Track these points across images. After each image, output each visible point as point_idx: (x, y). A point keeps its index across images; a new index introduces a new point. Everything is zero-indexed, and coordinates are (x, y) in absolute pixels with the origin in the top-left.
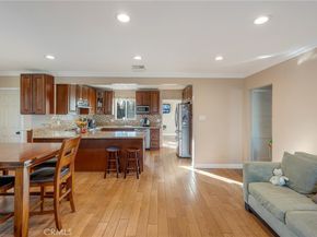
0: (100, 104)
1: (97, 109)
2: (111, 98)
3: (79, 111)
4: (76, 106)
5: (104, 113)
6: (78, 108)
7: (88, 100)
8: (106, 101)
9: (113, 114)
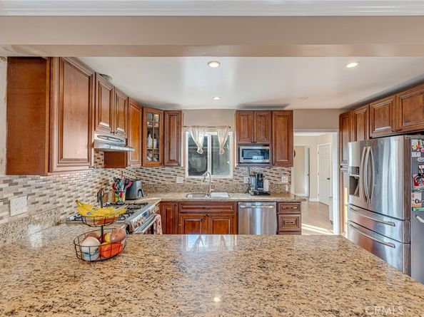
1: (145, 152)
2: (178, 127)
3: (102, 157)
4: (91, 145)
5: (163, 164)
6: (97, 151)
7: (126, 128)
8: (166, 136)
9: (182, 166)
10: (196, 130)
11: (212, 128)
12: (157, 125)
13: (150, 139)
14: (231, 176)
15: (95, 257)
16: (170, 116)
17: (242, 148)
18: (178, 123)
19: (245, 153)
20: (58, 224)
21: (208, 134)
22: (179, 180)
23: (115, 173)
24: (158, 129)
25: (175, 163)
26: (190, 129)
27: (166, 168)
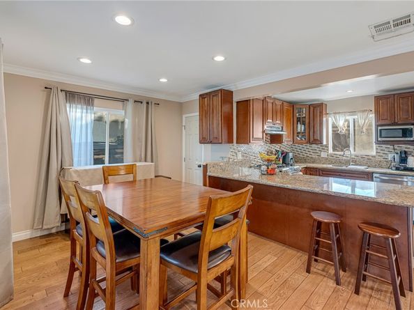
0: (300, 128)
1: (296, 134)
2: (320, 115)
3: (269, 138)
4: (263, 132)
5: (309, 142)
6: (266, 134)
7: (282, 120)
8: (312, 122)
9: (325, 143)
10: (337, 116)
11: (353, 113)
12: (304, 115)
13: (299, 125)
14: (374, 153)
15: (265, 173)
16: (314, 108)
17: (379, 128)
18: (320, 112)
19: (383, 132)
20: (251, 167)
21: (351, 118)
22: (323, 155)
23: (276, 147)
24: (305, 117)
25: (318, 141)
26: (332, 116)
27: (313, 146)
